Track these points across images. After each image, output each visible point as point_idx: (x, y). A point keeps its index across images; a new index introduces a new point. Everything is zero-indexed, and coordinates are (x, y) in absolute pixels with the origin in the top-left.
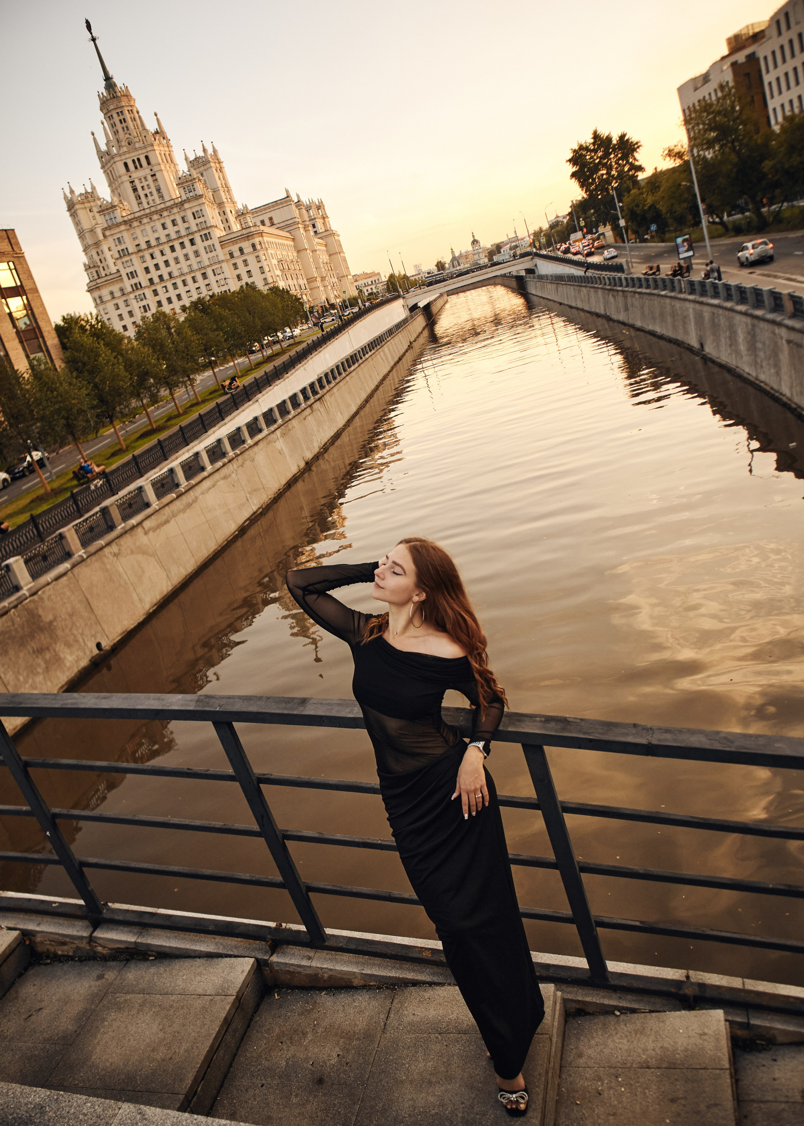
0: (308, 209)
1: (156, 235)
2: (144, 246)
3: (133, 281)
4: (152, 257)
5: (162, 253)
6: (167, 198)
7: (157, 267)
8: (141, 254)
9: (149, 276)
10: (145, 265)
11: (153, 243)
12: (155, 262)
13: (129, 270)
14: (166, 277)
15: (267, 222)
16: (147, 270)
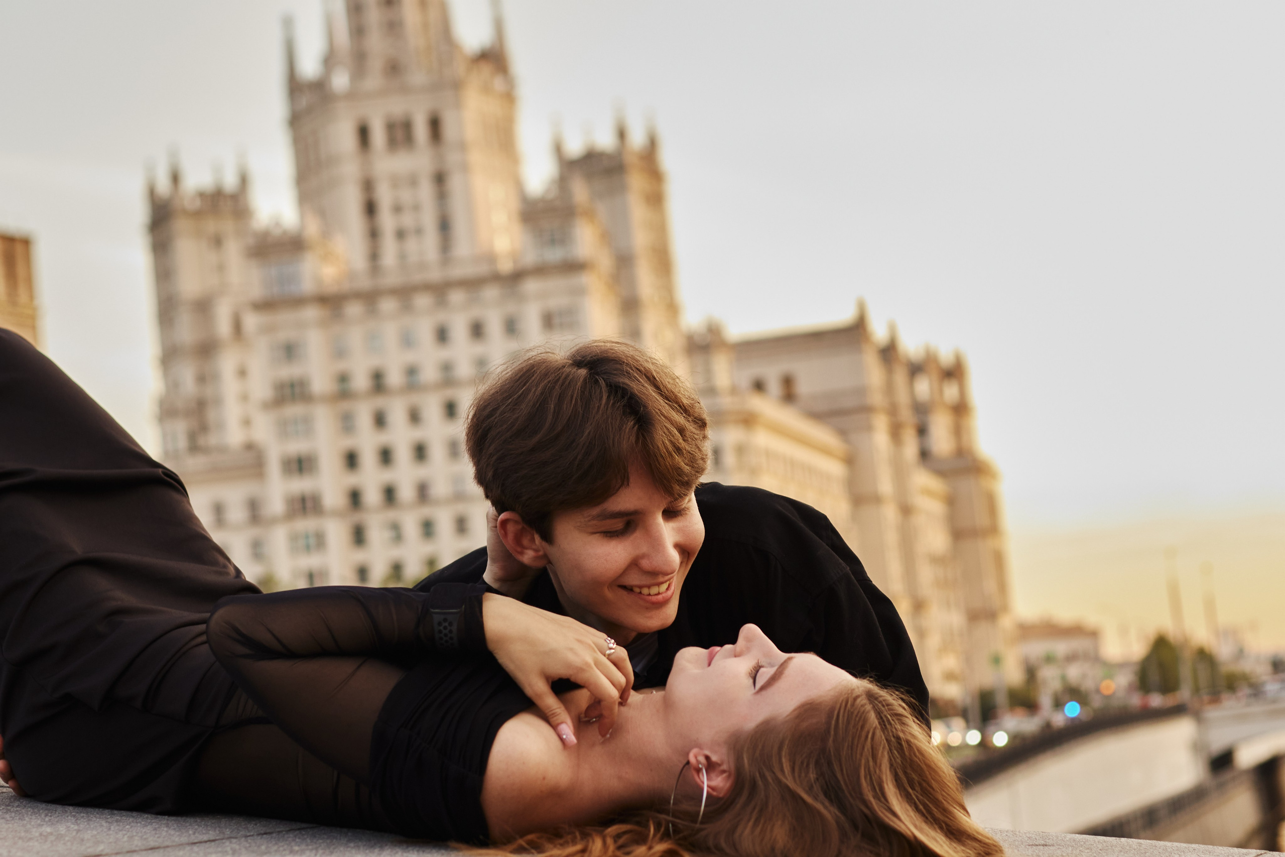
0: (915, 369)
1: (410, 357)
2: (361, 381)
3: (301, 485)
4: (380, 420)
5: (415, 417)
6: (462, 248)
7: (386, 456)
8: (345, 405)
9: (352, 480)
10: (348, 443)
11: (395, 378)
12: (383, 438)
13: (296, 447)
14: (406, 493)
15: (774, 387)
16: (351, 460)
